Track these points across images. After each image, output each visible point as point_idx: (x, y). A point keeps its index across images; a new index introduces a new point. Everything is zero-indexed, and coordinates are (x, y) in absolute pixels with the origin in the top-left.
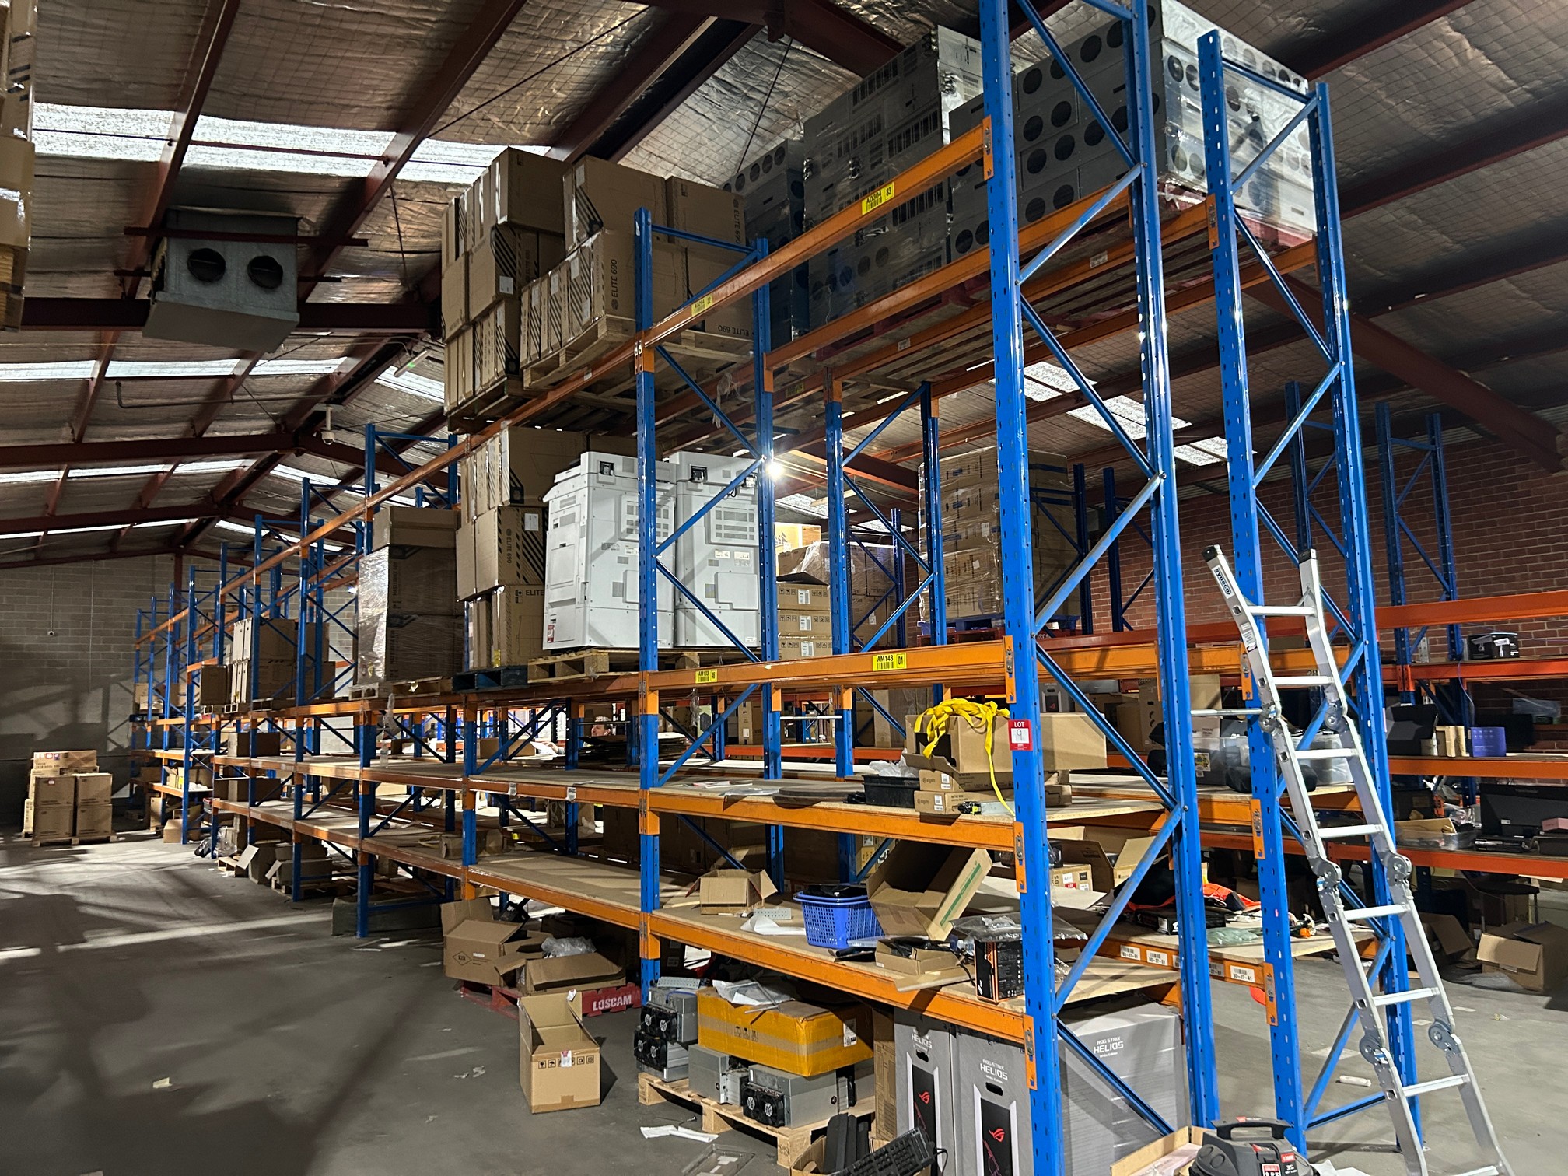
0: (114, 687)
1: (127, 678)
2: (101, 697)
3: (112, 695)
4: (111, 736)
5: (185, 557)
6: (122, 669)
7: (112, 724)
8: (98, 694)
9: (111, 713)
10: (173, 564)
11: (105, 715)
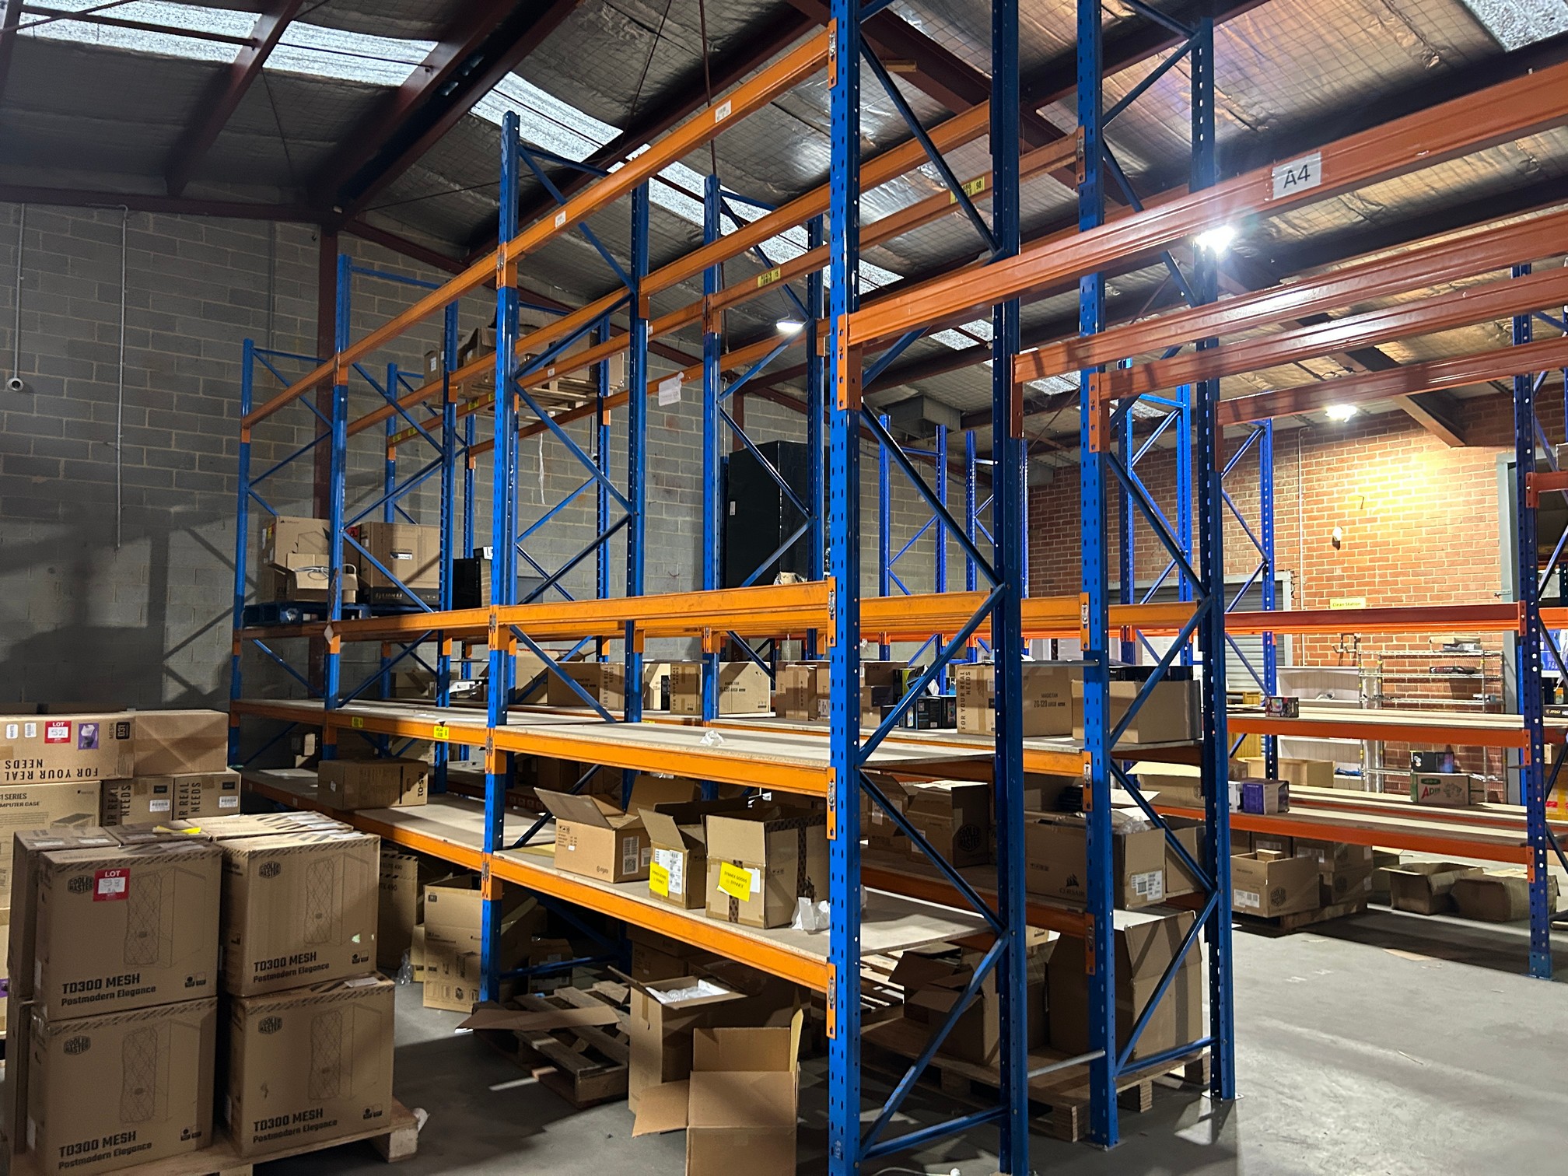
0: (178, 539)
1: (211, 518)
2: (146, 562)
3: (175, 559)
4: (172, 663)
5: (344, 239)
6: (198, 495)
7: (176, 631)
8: (136, 556)
9: (173, 604)
10: (316, 249)
11: (157, 607)
